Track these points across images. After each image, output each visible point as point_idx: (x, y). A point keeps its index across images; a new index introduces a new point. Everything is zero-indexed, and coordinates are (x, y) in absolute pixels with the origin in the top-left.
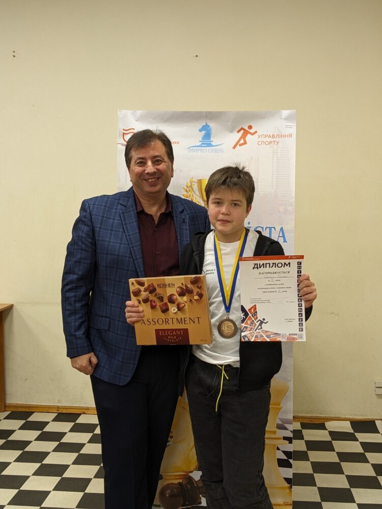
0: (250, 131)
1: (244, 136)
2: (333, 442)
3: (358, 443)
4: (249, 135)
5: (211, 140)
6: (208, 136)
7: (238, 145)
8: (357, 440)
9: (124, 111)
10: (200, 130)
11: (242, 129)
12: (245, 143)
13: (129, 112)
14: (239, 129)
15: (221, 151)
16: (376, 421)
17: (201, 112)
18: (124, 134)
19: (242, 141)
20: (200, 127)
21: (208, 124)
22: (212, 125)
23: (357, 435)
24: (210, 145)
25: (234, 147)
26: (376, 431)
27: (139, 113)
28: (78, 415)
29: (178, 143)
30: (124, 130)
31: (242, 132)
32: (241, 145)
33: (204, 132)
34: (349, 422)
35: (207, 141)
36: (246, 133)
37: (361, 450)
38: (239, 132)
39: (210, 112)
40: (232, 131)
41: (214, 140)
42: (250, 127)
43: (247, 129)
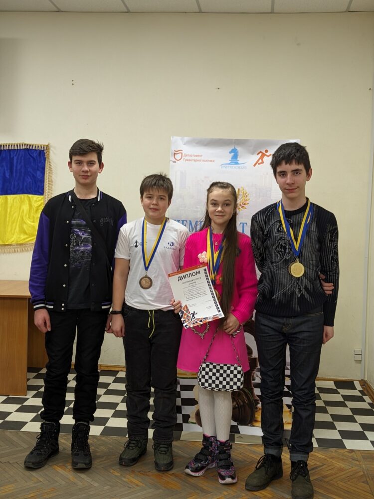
0: (267, 154)
1: (262, 158)
2: (320, 394)
3: (340, 395)
4: (265, 157)
5: (238, 159)
6: (235, 156)
7: (257, 164)
8: (339, 393)
9: (175, 137)
10: (230, 153)
11: (261, 152)
12: (263, 162)
13: (178, 139)
14: (258, 152)
15: (245, 168)
16: (355, 382)
17: (232, 139)
18: (175, 154)
19: (260, 161)
20: (230, 150)
21: (236, 148)
22: (239, 149)
23: (339, 390)
24: (237, 163)
25: (255, 165)
26: (354, 388)
27: (186, 139)
28: (118, 372)
29: (214, 161)
30: (175, 151)
31: (261, 154)
32: (259, 164)
33: (233, 154)
34: (333, 382)
35: (235, 160)
36: (263, 155)
37: (342, 400)
38: (258, 154)
39: (238, 140)
40: (253, 153)
41: (240, 160)
42: (266, 151)
43: (264, 152)
